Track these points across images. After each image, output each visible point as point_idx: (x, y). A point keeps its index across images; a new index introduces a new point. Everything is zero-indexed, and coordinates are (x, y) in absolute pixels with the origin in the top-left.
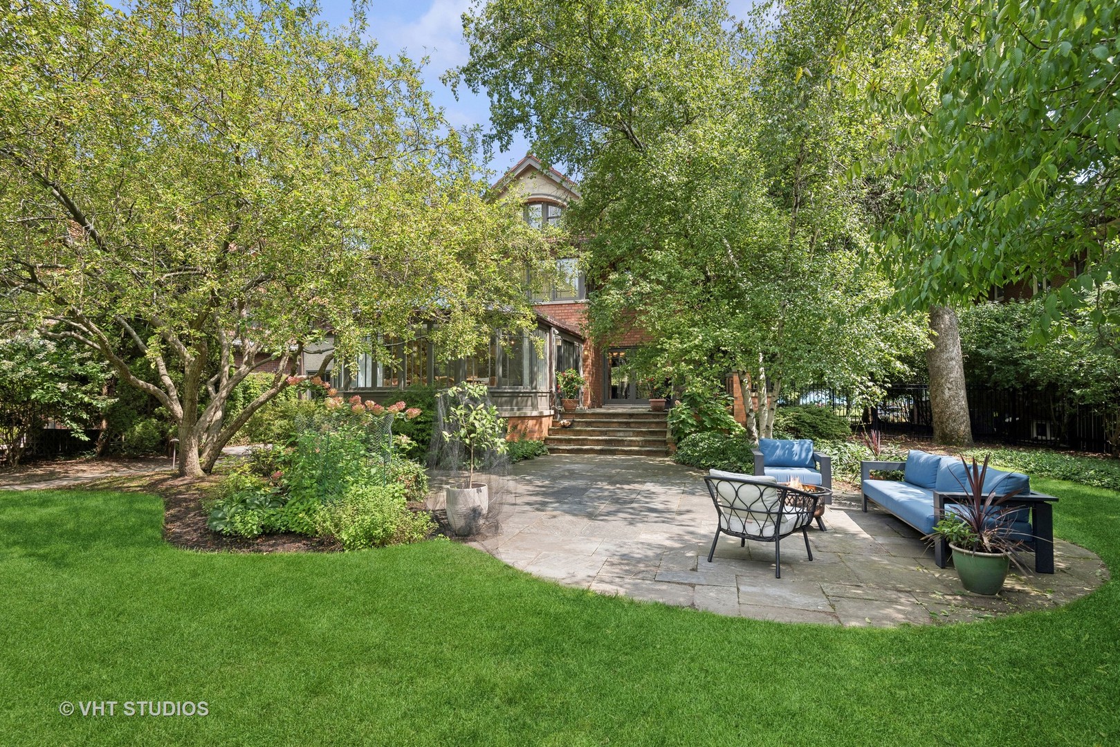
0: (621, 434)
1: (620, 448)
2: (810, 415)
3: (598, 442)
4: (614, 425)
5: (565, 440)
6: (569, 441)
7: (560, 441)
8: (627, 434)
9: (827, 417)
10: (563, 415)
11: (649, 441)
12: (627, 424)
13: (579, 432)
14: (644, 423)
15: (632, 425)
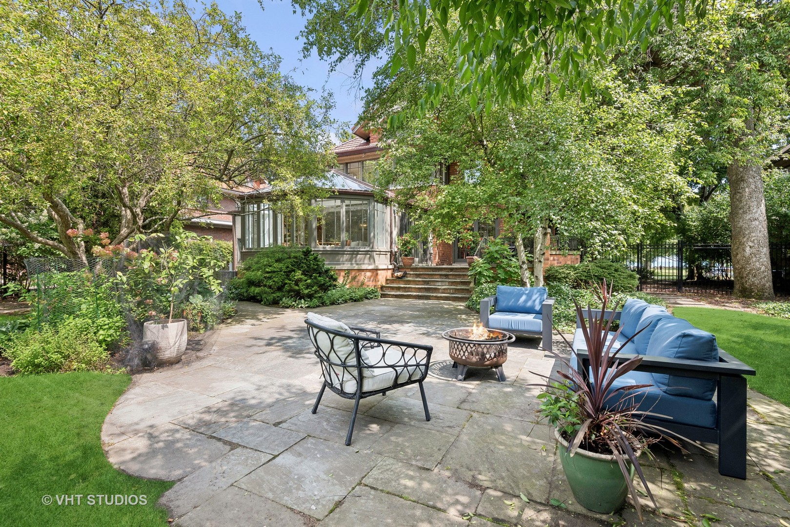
0: (440, 284)
1: (434, 295)
2: (598, 269)
3: (420, 289)
4: (436, 277)
5: (396, 287)
6: (399, 289)
7: (393, 288)
8: (444, 284)
9: (616, 270)
10: (399, 269)
11: (458, 289)
12: (447, 276)
13: (409, 282)
14: (459, 275)
15: (451, 277)
